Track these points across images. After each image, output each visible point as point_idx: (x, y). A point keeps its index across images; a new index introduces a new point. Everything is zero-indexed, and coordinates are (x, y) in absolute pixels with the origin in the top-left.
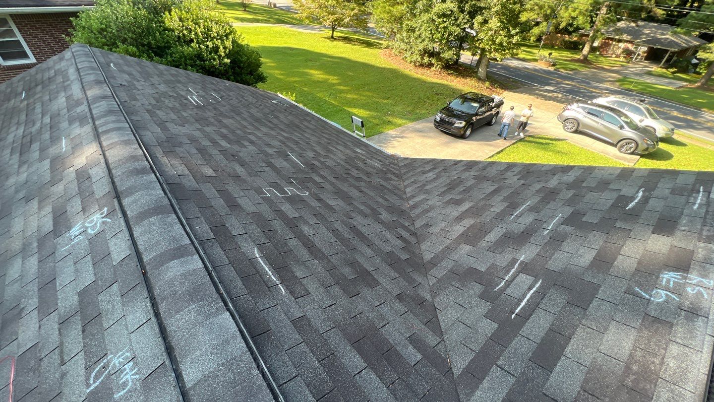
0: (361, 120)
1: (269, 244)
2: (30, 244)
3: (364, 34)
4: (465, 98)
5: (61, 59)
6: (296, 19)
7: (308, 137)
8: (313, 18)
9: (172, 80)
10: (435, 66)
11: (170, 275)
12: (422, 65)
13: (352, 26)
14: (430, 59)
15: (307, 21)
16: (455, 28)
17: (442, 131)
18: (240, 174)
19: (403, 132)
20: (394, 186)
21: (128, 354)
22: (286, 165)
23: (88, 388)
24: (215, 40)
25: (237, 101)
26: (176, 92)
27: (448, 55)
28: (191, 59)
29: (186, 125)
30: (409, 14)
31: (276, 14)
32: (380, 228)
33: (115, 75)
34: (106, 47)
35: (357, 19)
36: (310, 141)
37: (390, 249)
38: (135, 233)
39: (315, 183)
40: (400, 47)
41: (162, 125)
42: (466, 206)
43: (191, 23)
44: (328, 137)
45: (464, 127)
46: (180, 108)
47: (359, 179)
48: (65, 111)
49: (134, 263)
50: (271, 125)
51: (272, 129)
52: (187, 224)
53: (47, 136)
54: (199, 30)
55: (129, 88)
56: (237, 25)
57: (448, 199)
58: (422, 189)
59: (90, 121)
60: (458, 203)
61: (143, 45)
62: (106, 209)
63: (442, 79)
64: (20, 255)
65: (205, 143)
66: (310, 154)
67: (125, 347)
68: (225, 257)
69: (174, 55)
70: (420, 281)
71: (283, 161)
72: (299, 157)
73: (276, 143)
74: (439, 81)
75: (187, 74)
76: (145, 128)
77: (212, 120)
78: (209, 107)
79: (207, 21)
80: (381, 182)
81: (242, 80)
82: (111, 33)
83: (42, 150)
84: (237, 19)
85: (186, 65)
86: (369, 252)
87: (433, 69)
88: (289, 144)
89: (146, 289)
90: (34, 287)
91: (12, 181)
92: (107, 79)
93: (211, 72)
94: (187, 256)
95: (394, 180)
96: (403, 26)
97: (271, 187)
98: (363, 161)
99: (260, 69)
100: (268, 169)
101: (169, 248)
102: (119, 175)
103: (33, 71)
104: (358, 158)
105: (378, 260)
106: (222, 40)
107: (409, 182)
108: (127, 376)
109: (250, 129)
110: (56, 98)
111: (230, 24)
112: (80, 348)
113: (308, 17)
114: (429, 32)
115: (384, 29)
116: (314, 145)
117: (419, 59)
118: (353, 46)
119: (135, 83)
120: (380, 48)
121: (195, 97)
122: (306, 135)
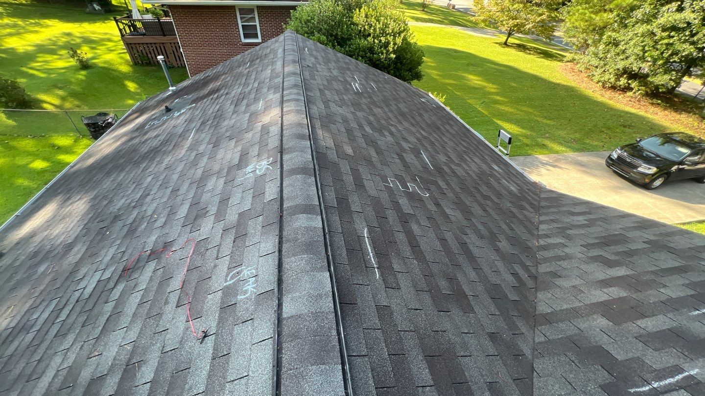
0: (510, 136)
1: (378, 229)
2: (223, 169)
3: (546, 43)
4: (668, 138)
5: (276, 41)
6: (471, 22)
7: (446, 141)
8: (490, 21)
9: (344, 67)
10: (634, 91)
11: (297, 224)
12: (614, 88)
13: (533, 33)
14: (630, 82)
15: (483, 25)
16: (686, 46)
17: (615, 172)
18: (373, 159)
19: (558, 160)
20: (525, 216)
21: (254, 271)
22: (416, 163)
23: (225, 282)
24: (388, 36)
25: (390, 94)
26: (344, 78)
27: (662, 79)
28: (364, 51)
29: (344, 107)
30: (616, 24)
31: (451, 15)
32: (493, 256)
33: (306, 57)
34: (306, 35)
35: (542, 26)
36: (447, 145)
37: (499, 282)
38: (284, 183)
39: (439, 187)
40: (588, 62)
41: (326, 103)
42: (621, 272)
43: (373, 20)
44: (466, 146)
45: (653, 175)
46: (343, 91)
47: (487, 198)
48: (268, 80)
49: (277, 206)
50: (414, 122)
51: (413, 125)
52: (321, 188)
53: (252, 96)
54: (378, 26)
55: (312, 69)
56: (412, 24)
57: (595, 254)
58: (562, 231)
59: (281, 90)
60: (610, 264)
61: (332, 35)
62: (271, 159)
63: (639, 108)
64: (217, 175)
65: (353, 125)
66: (442, 158)
67: (254, 265)
68: (340, 226)
69: (351, 46)
70: (524, 332)
71: (414, 158)
72: (430, 158)
73: (412, 139)
74: (633, 111)
75: (357, 63)
76: (314, 103)
77: (365, 107)
78: (365, 95)
79: (387, 19)
80: (511, 208)
81: (400, 75)
82: (313, 23)
83: (248, 105)
84: (413, 18)
85: (358, 55)
86: (473, 275)
87: (630, 94)
88: (425, 144)
89: (278, 228)
90: (217, 199)
91: (226, 123)
92: (300, 61)
93: (376, 64)
94: (313, 214)
95: (528, 211)
96: (603, 37)
97: (396, 178)
98: (497, 180)
99: (419, 67)
100: (398, 161)
101: (303, 203)
102: (287, 136)
103: (258, 48)
104: (492, 176)
105: (480, 288)
106: (394, 36)
107: (548, 218)
108: (249, 287)
109: (394, 121)
110: (266, 69)
111: (406, 22)
112: (229, 253)
113: (484, 21)
114: (641, 48)
115: (574, 40)
116: (449, 150)
117: (612, 80)
118: (526, 56)
119: (318, 66)
120: (561, 61)
121: (357, 84)
122: (444, 138)
